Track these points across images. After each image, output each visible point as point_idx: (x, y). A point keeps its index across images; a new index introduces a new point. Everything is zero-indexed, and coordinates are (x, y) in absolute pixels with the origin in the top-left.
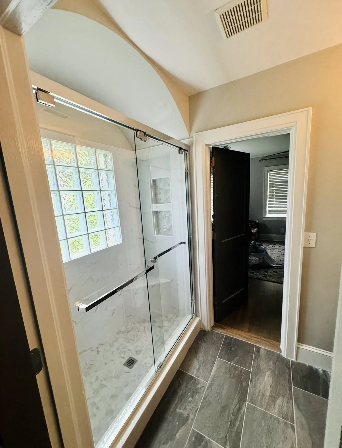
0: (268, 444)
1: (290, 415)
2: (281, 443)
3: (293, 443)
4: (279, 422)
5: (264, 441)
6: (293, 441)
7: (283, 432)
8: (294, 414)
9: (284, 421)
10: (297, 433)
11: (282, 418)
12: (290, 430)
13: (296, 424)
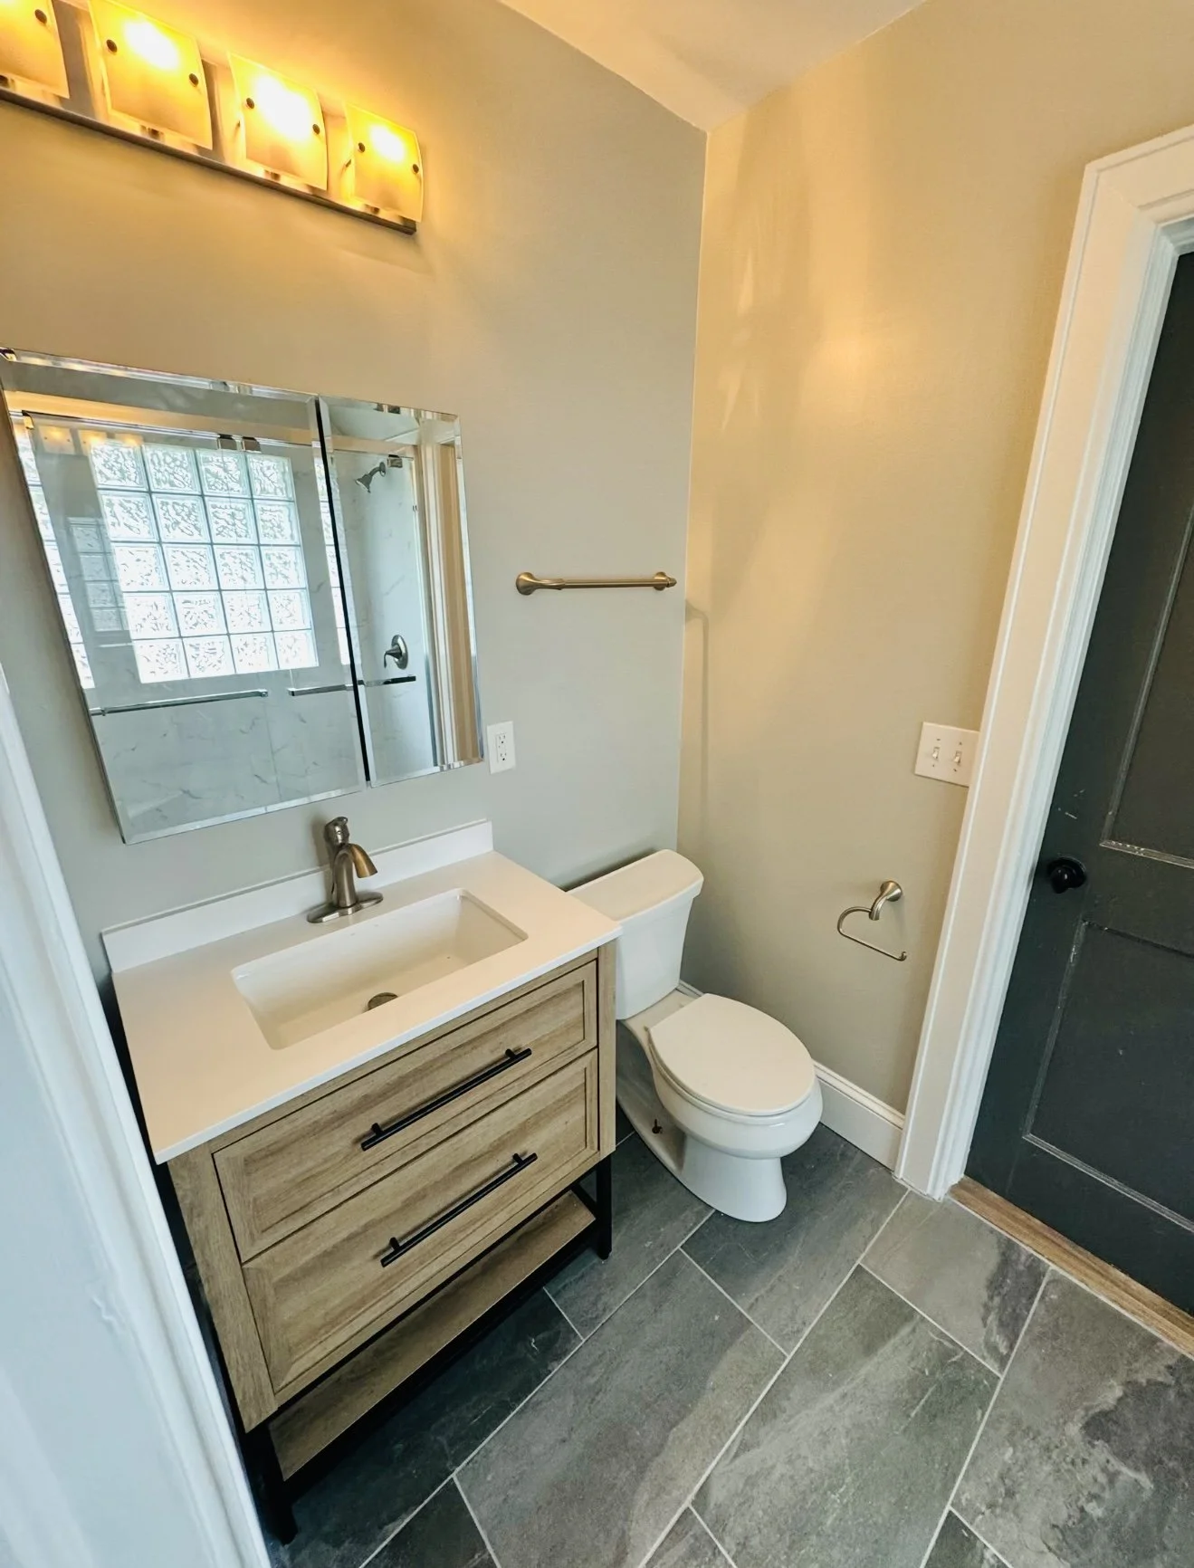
0: (825, 1493)
1: (681, 1549)
2: (776, 1475)
3: (736, 1456)
4: (743, 1545)
5: (835, 1510)
6: (732, 1461)
7: (748, 1500)
8: (662, 1543)
9: (722, 1540)
10: (700, 1475)
11: (719, 1552)
12: (717, 1495)
13: (680, 1503)
